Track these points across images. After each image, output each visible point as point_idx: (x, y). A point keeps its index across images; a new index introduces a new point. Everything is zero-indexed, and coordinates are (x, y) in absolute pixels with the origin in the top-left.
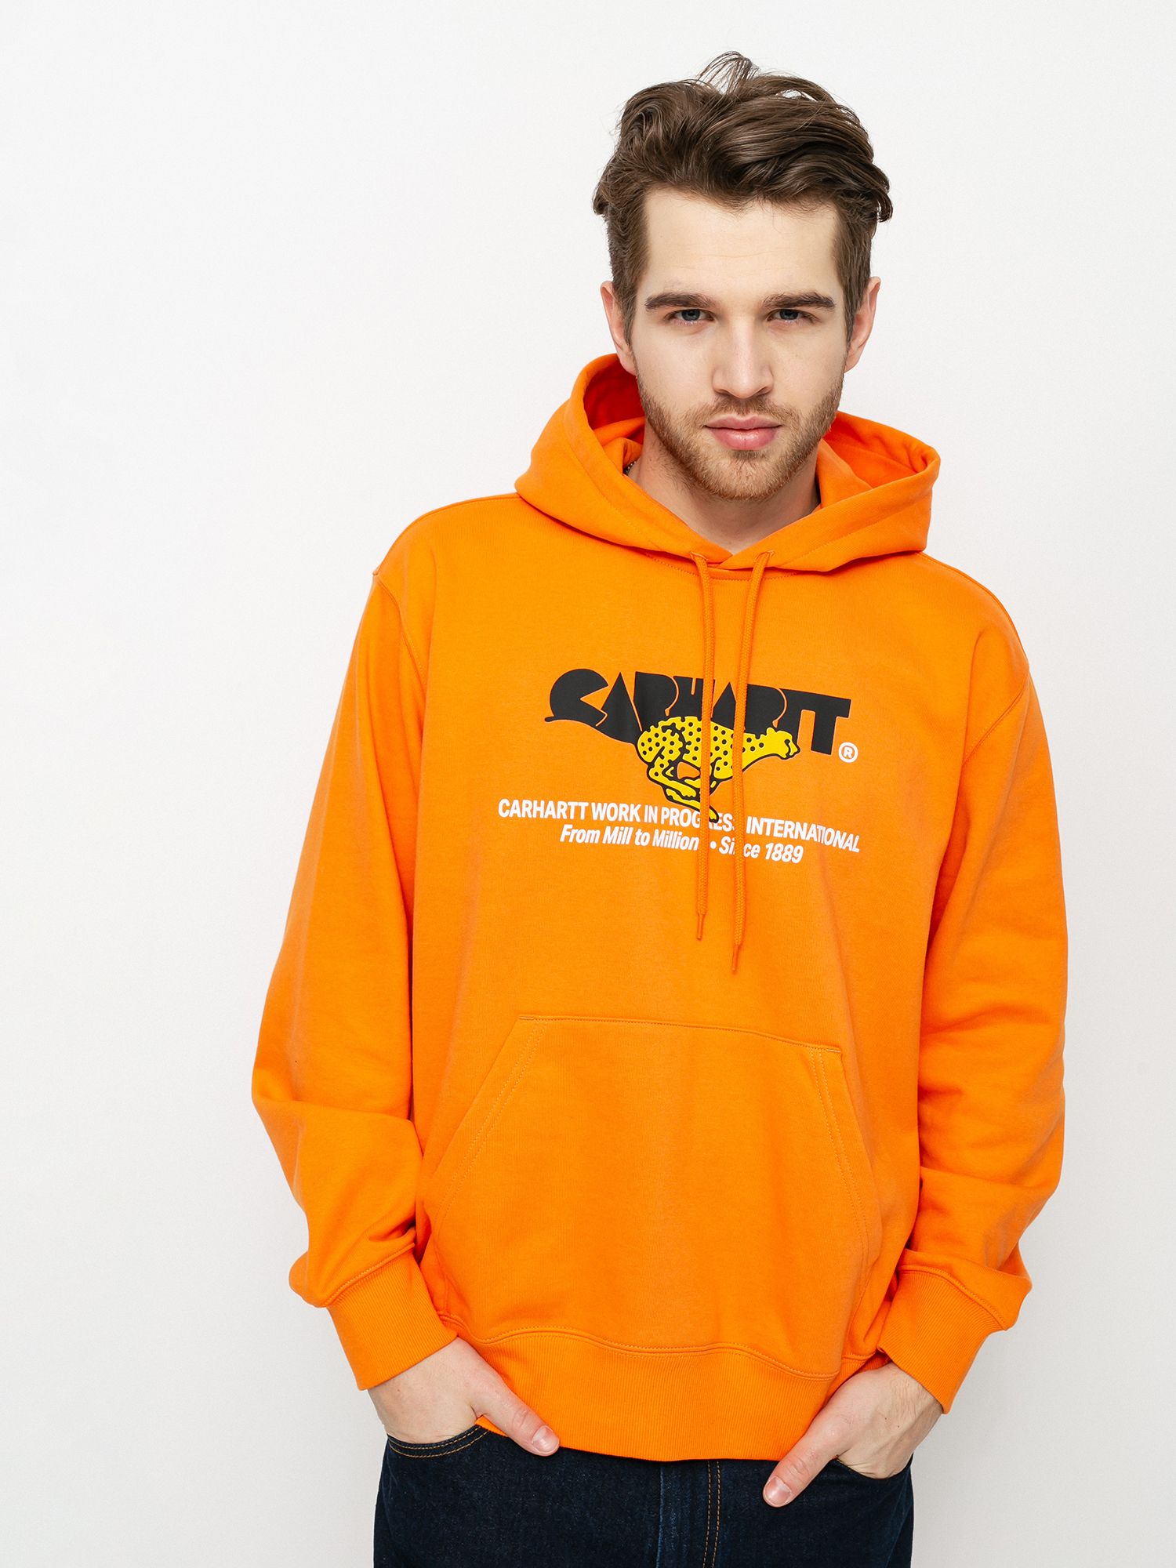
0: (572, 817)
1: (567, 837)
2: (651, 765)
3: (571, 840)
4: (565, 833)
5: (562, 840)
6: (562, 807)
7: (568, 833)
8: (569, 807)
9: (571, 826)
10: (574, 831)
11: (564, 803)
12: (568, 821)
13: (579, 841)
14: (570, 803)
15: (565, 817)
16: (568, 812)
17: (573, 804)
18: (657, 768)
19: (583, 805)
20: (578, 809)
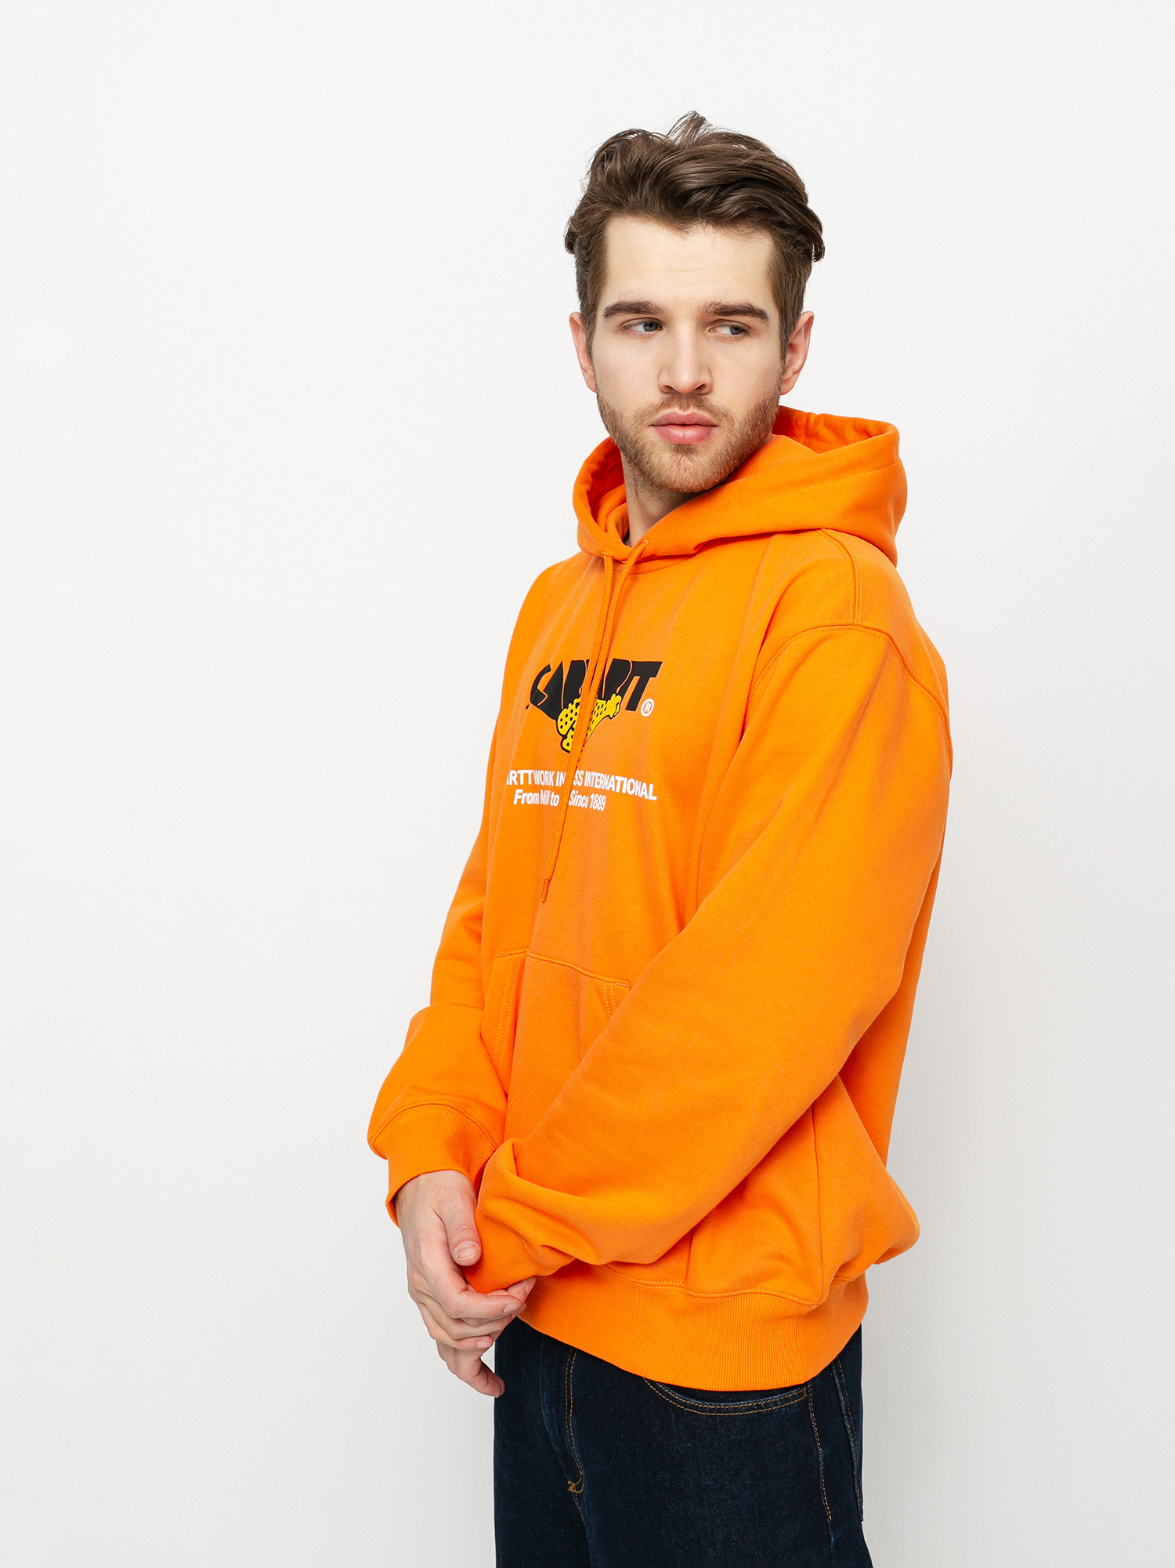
0: (522, 783)
1: (519, 800)
2: (565, 737)
3: (522, 802)
4: (517, 797)
5: (515, 802)
6: (513, 775)
7: (520, 797)
8: (519, 775)
9: (521, 791)
10: (524, 795)
11: (514, 772)
12: (519, 787)
13: (529, 803)
14: (519, 772)
15: (516, 783)
16: (518, 779)
17: (522, 772)
18: (569, 740)
19: (530, 772)
20: (526, 775)
